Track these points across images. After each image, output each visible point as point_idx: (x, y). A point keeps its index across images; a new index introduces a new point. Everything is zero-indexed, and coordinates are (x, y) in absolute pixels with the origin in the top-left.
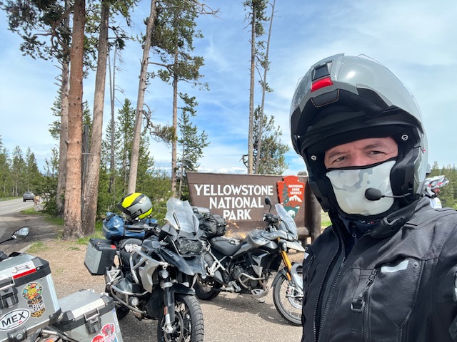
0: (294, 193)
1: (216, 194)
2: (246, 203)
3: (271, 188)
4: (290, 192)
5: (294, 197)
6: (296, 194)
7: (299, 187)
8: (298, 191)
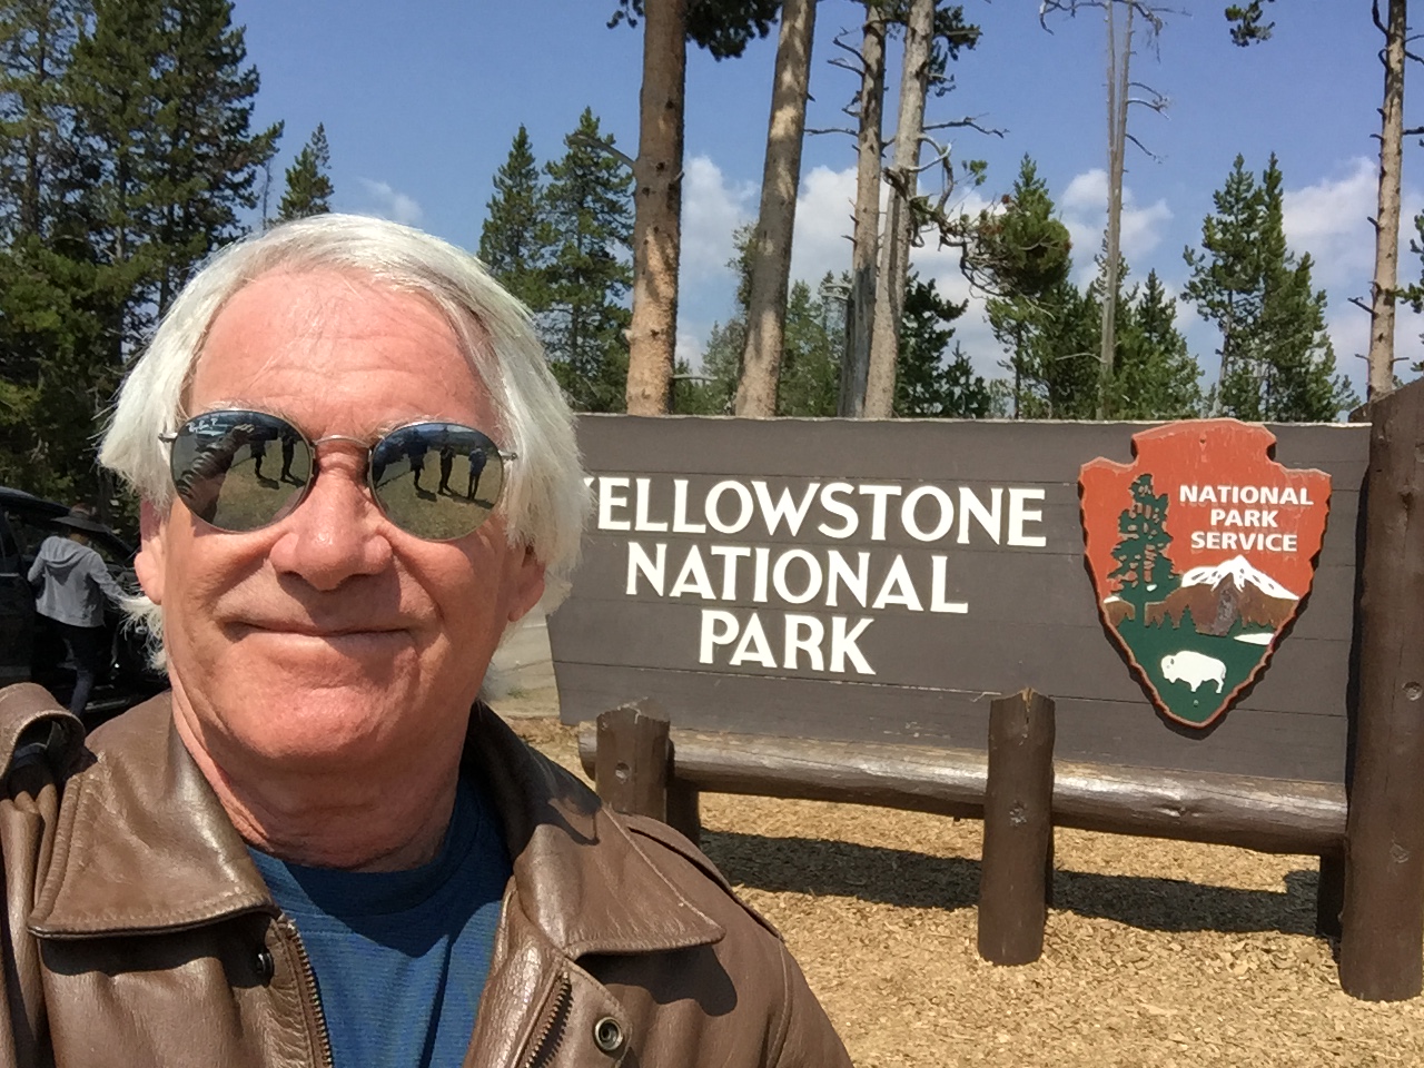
0: (1228, 540)
1: (663, 527)
2: (840, 580)
3: (1029, 504)
4: (1194, 536)
5: (1224, 568)
6: (1247, 546)
7: (1274, 500)
8: (1260, 530)
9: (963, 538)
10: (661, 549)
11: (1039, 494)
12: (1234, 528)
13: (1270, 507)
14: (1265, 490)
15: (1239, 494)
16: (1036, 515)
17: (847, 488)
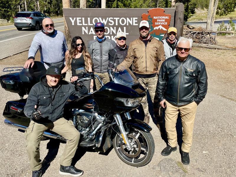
0: (159, 23)
1: (87, 24)
2: (112, 31)
3: (136, 20)
4: (155, 23)
5: (159, 27)
6: (161, 24)
7: (164, 18)
8: (163, 22)
9: (128, 25)
10: (87, 28)
11: (137, 18)
12: (160, 22)
13: (164, 19)
14: (163, 17)
15: (161, 17)
16: (137, 21)
17: (112, 18)
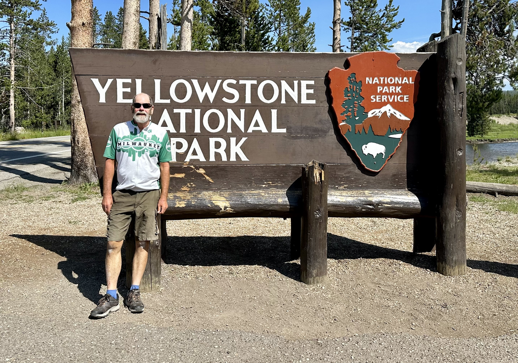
0: (384, 98)
2: (233, 122)
3: (308, 87)
5: (383, 109)
6: (391, 101)
7: (400, 82)
8: (395, 94)
9: (283, 101)
11: (312, 82)
12: (386, 93)
13: (398, 85)
14: (397, 79)
15: (388, 80)
16: (311, 91)
